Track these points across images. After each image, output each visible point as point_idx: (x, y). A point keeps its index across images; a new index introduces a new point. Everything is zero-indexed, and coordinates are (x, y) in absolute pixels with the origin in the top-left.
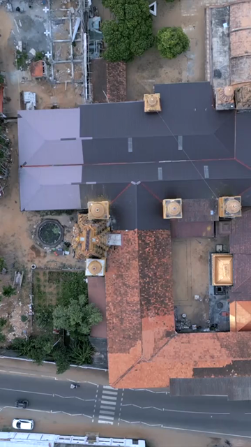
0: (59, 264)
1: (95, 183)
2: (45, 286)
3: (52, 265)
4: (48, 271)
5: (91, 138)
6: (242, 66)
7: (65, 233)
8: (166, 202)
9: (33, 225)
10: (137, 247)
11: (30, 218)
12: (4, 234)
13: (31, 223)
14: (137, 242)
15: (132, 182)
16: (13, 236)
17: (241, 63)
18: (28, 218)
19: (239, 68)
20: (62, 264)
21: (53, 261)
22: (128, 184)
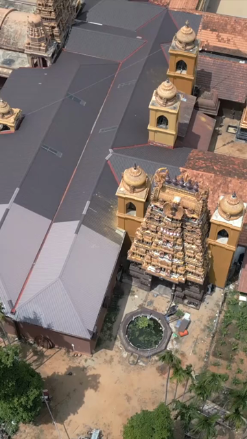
0: (204, 335)
1: (88, 203)
2: (239, 371)
3: (204, 347)
4: (211, 357)
5: (17, 190)
6: (12, 30)
7: (152, 309)
8: (153, 105)
9: (121, 357)
10: (209, 175)
11: (108, 358)
12: (120, 415)
13: (116, 359)
14: (201, 173)
15: (107, 158)
16: (129, 399)
17: (8, 31)
18: (106, 361)
19: (13, 34)
20: (204, 331)
21: (195, 343)
22: (107, 165)
